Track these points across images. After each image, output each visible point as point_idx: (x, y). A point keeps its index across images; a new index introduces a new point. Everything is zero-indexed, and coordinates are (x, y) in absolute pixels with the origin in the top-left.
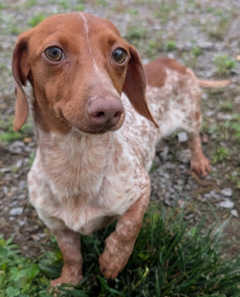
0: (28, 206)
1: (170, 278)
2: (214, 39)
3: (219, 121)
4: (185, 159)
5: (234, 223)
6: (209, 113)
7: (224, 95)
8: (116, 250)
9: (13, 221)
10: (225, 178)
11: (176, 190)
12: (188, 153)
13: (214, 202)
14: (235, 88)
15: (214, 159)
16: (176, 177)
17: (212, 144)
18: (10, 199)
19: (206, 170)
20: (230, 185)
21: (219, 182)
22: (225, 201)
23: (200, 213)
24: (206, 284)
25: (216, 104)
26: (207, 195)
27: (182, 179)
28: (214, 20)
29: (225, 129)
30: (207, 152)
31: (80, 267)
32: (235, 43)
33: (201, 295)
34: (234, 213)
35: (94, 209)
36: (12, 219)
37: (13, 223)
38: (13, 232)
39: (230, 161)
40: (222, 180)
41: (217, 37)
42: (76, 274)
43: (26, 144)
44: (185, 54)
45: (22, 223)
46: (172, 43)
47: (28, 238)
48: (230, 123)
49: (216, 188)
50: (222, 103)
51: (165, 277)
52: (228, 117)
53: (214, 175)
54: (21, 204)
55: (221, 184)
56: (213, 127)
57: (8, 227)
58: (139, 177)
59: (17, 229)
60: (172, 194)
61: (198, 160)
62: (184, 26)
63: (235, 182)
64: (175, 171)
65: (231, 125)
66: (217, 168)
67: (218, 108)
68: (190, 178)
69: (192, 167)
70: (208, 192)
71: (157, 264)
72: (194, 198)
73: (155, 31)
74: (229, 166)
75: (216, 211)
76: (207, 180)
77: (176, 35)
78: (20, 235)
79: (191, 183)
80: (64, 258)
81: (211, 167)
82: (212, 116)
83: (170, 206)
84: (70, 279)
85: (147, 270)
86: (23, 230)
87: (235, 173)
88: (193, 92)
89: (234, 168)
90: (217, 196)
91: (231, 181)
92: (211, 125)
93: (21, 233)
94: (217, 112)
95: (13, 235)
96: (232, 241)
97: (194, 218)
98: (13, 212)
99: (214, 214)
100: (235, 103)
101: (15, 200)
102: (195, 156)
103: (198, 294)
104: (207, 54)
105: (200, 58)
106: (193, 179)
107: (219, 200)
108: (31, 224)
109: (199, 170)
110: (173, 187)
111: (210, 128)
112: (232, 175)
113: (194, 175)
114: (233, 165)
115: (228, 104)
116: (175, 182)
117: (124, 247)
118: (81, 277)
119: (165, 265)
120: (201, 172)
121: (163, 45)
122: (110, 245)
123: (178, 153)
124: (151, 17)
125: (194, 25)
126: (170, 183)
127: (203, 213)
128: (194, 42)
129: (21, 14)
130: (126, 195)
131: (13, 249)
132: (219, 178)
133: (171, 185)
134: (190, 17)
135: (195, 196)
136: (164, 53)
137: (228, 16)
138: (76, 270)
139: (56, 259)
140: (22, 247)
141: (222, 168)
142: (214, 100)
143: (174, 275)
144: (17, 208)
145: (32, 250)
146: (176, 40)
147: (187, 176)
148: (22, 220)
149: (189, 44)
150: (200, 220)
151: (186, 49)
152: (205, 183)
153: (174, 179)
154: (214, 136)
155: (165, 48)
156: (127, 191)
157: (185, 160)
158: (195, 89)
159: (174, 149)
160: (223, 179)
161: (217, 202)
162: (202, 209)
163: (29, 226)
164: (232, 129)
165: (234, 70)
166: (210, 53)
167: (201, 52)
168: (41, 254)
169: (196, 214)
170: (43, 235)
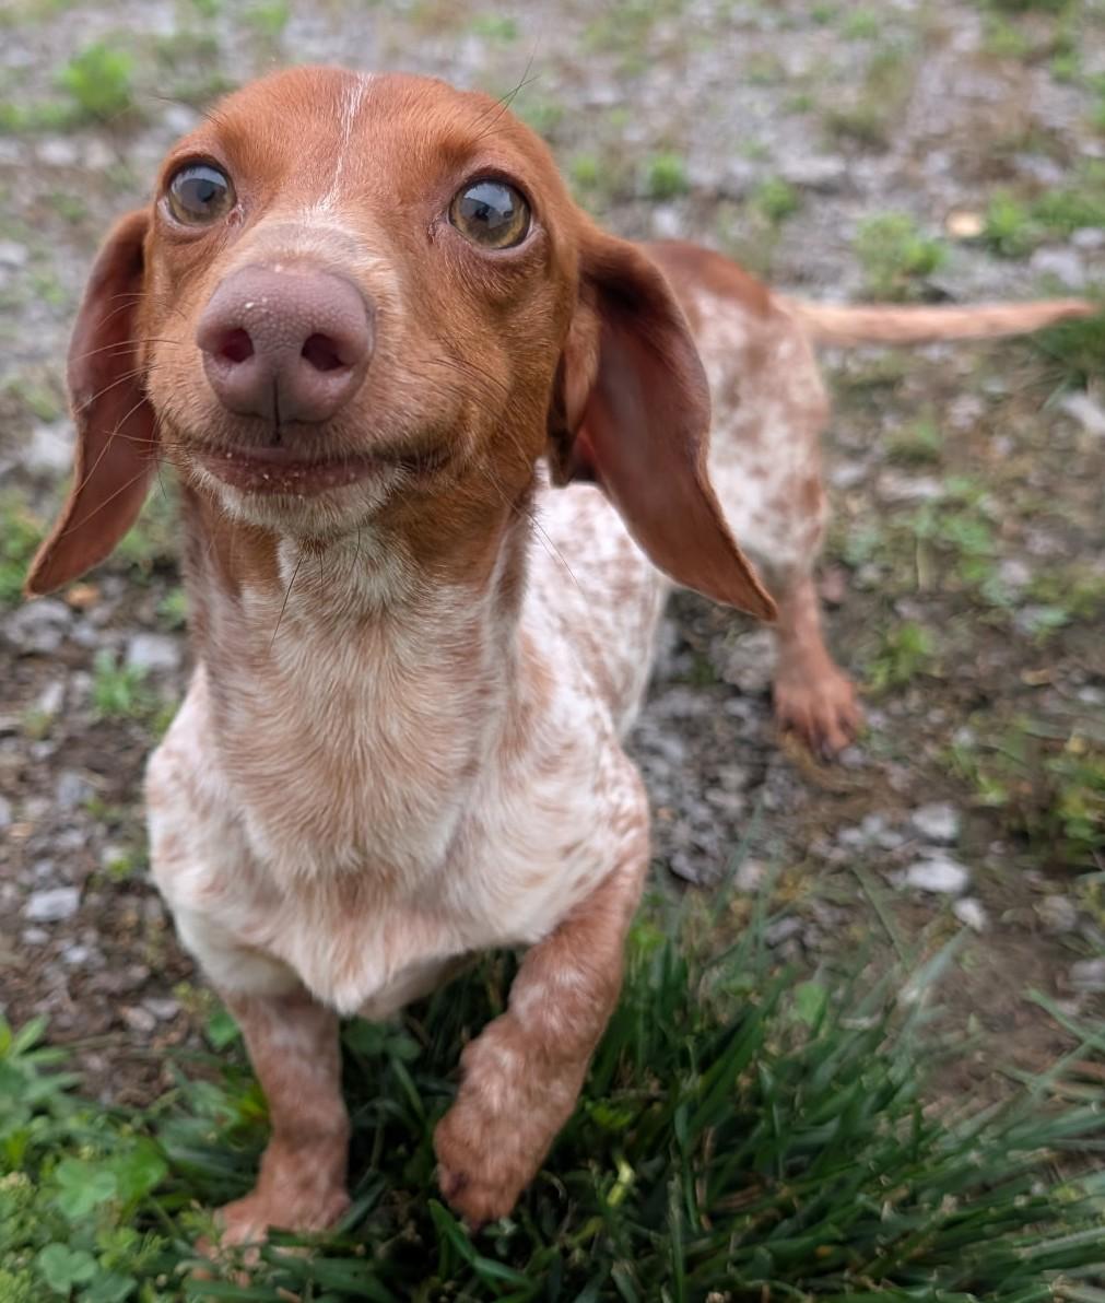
0: (98, 881)
1: (719, 1206)
2: (849, 144)
3: (886, 507)
4: (750, 673)
5: (973, 958)
6: (847, 473)
7: (902, 394)
8: (513, 1095)
9: (42, 946)
10: (923, 760)
11: (717, 810)
12: (762, 650)
13: (884, 866)
14: (947, 362)
15: (873, 676)
16: (713, 754)
17: (863, 607)
18: (24, 852)
19: (844, 725)
20: (948, 790)
21: (898, 777)
22: (930, 860)
23: (822, 913)
24: (882, 1240)
25: (870, 433)
26: (851, 836)
27: (740, 763)
28: (842, 57)
29: (915, 539)
30: (844, 644)
31: (339, 1154)
32: (939, 161)
33: (863, 1289)
34: (971, 912)
35: (419, 921)
36: (34, 936)
37: (40, 955)
38: (44, 995)
39: (944, 683)
40: (913, 767)
41: (863, 137)
42: (323, 1182)
43: (78, 611)
44: (726, 211)
45: (77, 956)
46: (672, 164)
47: (106, 1018)
48: (936, 518)
49: (886, 804)
50: (894, 430)
51: (699, 1201)
52: (927, 488)
53: (877, 745)
54: (68, 871)
55: (907, 785)
56: (864, 537)
57: (20, 973)
58: (609, 786)
59: (58, 980)
60: (702, 828)
61: (809, 682)
62: (715, 85)
63: (967, 778)
64: (710, 728)
65: (942, 525)
66: (888, 714)
67: (880, 448)
68: (776, 759)
69: (781, 709)
70: (855, 823)
71: (666, 1148)
72: (795, 847)
73: (594, 109)
74: (940, 707)
75: (894, 906)
76: (847, 770)
77: (685, 124)
78: (72, 1007)
79: (780, 780)
80: (274, 1116)
81: (860, 708)
82: (857, 487)
83: (693, 883)
84: (297, 1206)
85: (626, 1173)
86: (82, 985)
87: (964, 738)
88: (799, 396)
89: (957, 715)
90: (893, 840)
91: (950, 773)
92: (854, 526)
93: (74, 997)
94: (876, 470)
95: (43, 1007)
96: (967, 1036)
97: (798, 936)
98: (39, 906)
99: (884, 918)
100: (951, 428)
101: (43, 855)
102: (792, 661)
103: (849, 1282)
104: (824, 210)
105: (791, 228)
106: (787, 766)
107: (904, 854)
108: (116, 958)
109: (810, 724)
110: (703, 799)
111: (851, 537)
112: (955, 745)
113: (792, 747)
114: (956, 700)
115: (922, 432)
116: (711, 775)
117: (547, 1086)
118: (341, 1197)
119: (699, 1151)
120: (822, 735)
121: (632, 171)
122: (488, 1073)
123: (718, 646)
124: (572, 47)
125: (758, 82)
126: (694, 780)
127: (838, 914)
128: (762, 156)
129: (21, 42)
130: (563, 866)
131: (46, 1071)
132: (897, 759)
133: (696, 790)
134: (739, 45)
135: (800, 839)
136: (639, 209)
137: (901, 36)
138: (321, 1166)
139: (234, 1117)
140: (84, 1058)
141: (910, 715)
142: (861, 415)
143: (737, 1195)
144: (51, 888)
145: (125, 1075)
146: (686, 150)
147: (765, 749)
148: (79, 942)
149: (742, 168)
150: (826, 943)
151: (733, 188)
152: (840, 783)
153: (706, 763)
154: (869, 574)
155: (642, 186)
156: (568, 851)
157: (749, 681)
158: (805, 383)
159: (699, 630)
160: (916, 764)
161: (895, 866)
162: (831, 896)
163: (109, 968)
164: (946, 542)
165: (939, 281)
166: (835, 206)
167: (794, 202)
168: (165, 1090)
169: (809, 916)
170: (167, 1009)
